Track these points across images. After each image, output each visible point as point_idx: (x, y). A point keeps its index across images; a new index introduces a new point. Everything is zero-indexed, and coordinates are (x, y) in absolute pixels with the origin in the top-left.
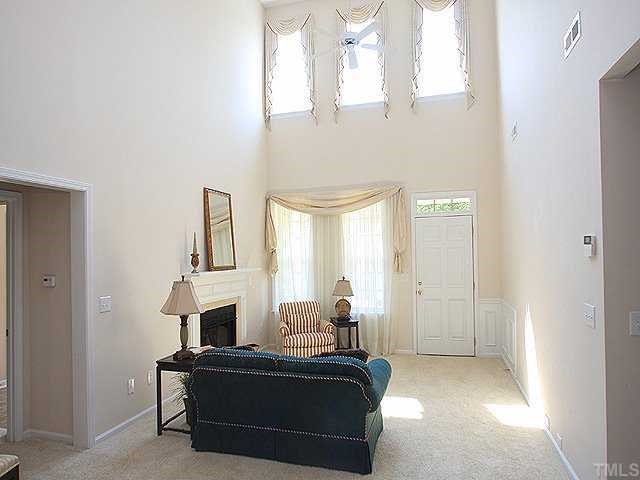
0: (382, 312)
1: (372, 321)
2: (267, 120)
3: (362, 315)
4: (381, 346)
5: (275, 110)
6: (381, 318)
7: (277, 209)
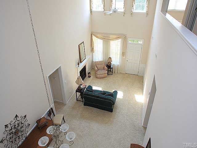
0: (118, 64)
1: (116, 66)
2: (91, 12)
3: (114, 64)
4: (117, 71)
5: (94, 10)
6: (118, 66)
7: (94, 38)
